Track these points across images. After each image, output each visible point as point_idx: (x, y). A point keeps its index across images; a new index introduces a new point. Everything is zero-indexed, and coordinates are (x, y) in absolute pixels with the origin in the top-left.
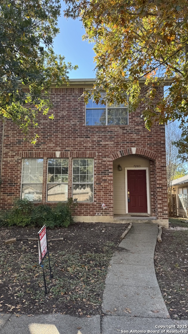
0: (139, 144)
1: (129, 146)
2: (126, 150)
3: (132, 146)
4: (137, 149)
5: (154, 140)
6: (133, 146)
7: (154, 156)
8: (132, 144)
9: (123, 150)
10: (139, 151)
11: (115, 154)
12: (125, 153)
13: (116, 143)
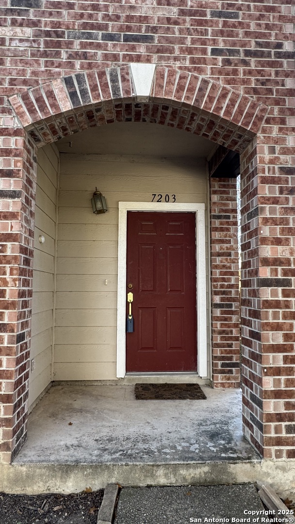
0: (171, 51)
1: (115, 58)
2: (102, 74)
3: (132, 59)
4: (159, 75)
5: (247, 34)
6: (138, 59)
7: (250, 115)
8: (133, 48)
9: (85, 72)
10: (170, 82)
11: (36, 91)
12: (94, 88)
13: (48, 34)
